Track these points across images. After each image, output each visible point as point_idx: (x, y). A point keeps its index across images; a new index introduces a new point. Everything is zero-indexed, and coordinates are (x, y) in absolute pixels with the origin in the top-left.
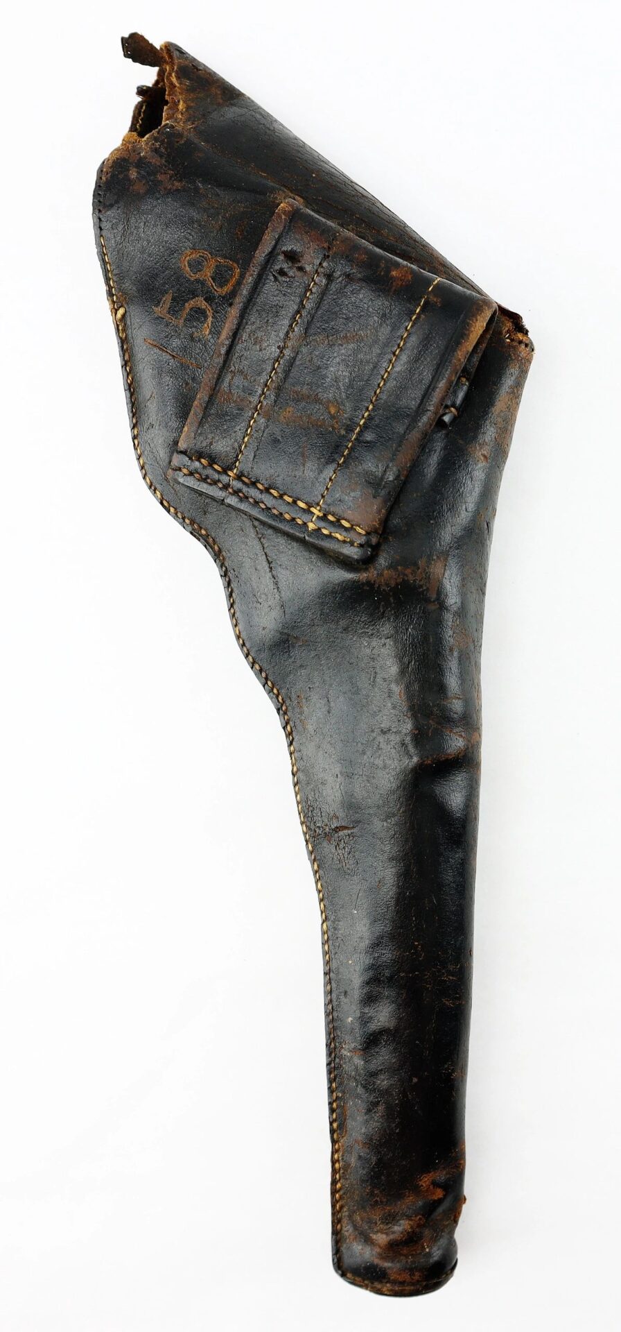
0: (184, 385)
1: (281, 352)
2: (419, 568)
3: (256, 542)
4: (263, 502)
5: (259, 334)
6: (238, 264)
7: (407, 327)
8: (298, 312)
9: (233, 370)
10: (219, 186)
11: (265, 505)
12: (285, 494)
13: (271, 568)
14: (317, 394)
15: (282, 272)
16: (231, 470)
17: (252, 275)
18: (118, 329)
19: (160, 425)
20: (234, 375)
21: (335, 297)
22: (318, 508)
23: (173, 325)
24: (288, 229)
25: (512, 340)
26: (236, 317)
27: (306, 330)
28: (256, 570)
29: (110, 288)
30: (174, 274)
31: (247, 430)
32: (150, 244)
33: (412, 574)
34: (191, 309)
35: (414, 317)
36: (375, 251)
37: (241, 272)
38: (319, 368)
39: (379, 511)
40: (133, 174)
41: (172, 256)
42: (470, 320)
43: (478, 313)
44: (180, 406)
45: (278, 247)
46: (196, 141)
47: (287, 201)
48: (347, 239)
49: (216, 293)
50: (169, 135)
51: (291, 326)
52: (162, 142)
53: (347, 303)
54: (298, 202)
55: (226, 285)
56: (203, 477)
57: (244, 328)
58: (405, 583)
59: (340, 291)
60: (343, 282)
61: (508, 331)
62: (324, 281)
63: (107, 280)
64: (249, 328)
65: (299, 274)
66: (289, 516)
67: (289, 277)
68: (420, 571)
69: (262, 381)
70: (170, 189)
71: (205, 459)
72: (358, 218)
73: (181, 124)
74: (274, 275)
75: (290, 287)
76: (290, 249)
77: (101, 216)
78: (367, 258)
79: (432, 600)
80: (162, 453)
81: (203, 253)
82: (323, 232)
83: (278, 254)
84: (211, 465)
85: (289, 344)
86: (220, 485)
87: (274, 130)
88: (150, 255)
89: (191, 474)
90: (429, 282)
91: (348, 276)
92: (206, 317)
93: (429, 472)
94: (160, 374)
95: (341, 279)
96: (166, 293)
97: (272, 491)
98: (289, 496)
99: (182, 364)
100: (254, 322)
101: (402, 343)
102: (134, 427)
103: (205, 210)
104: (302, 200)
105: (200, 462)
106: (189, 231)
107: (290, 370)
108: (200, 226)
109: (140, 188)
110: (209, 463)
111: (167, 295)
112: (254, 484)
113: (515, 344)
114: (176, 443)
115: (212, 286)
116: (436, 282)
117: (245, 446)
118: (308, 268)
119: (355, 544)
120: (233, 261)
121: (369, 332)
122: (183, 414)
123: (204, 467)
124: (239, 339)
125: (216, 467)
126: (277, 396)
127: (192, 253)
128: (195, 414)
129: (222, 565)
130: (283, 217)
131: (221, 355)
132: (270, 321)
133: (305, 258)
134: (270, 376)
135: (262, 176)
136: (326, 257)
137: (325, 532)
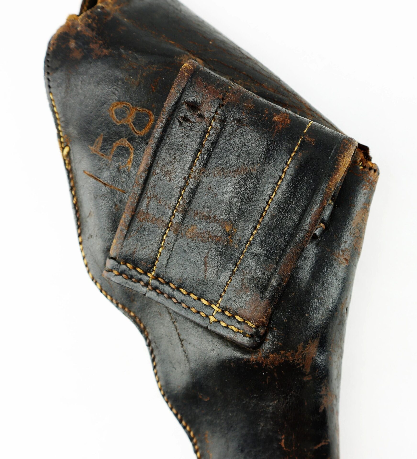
0: (114, 207)
1: (186, 182)
2: (297, 352)
3: (171, 324)
4: (175, 298)
5: (169, 168)
6: (153, 111)
7: (287, 162)
8: (199, 150)
9: (149, 196)
10: (137, 51)
11: (177, 300)
12: (192, 293)
13: (182, 345)
14: (215, 216)
15: (186, 119)
16: (150, 272)
17: (162, 121)
18: (65, 164)
19: (97, 236)
20: (150, 200)
21: (228, 138)
22: (218, 305)
23: (104, 160)
24: (190, 84)
25: (365, 167)
26: (150, 155)
27: (206, 164)
28: (172, 344)
29: (59, 131)
30: (105, 120)
31: (161, 243)
32: (86, 98)
33: (292, 356)
34: (118, 147)
35: (293, 154)
36: (260, 100)
37: (155, 118)
38: (216, 195)
39: (266, 310)
40: (72, 44)
41: (103, 107)
42: (339, 156)
43: (345, 151)
44: (111, 222)
45: (182, 99)
46: (120, 18)
47: (189, 61)
48: (238, 91)
49: (136, 135)
50: (99, 14)
51: (193, 161)
52: (94, 19)
53: (238, 143)
54: (198, 63)
55: (144, 128)
56: (129, 277)
57: (157, 163)
58: (286, 363)
59: (233, 133)
60: (235, 126)
61: (361, 161)
62: (219, 125)
63: (57, 125)
64: (161, 163)
65: (199, 120)
66: (195, 310)
67: (191, 123)
68: (298, 353)
69: (172, 205)
70: (100, 55)
71: (130, 264)
72: (245, 74)
73: (111, 6)
74: (179, 121)
75: (192, 130)
76: (191, 100)
77: (49, 77)
78: (254, 107)
79: (307, 374)
80: (100, 257)
81: (126, 104)
82: (218, 86)
83: (183, 104)
84: (134, 268)
85: (193, 176)
86: (142, 283)
87: (181, 11)
88: (86, 106)
89: (120, 274)
90: (304, 125)
91: (238, 121)
92: (129, 154)
93: (304, 275)
94: (95, 198)
95: (233, 123)
96: (99, 135)
97: (182, 290)
98: (194, 295)
99: (111, 190)
100: (164, 159)
101: (283, 175)
102: (79, 235)
103: (127, 71)
104: (201, 61)
105: (126, 266)
106: (115, 87)
107: (193, 196)
108: (123, 83)
109: (77, 55)
110: (133, 267)
111: (99, 137)
112: (168, 284)
113: (367, 170)
114: (108, 249)
115: (133, 129)
116: (310, 125)
117: (160, 255)
118: (206, 115)
119: (247, 335)
120: (149, 110)
121: (256, 166)
122: (114, 228)
123: (130, 270)
124: (153, 172)
125: (139, 270)
126: (184, 217)
127: (118, 104)
128: (122, 230)
129: (146, 338)
130: (186, 74)
131: (139, 184)
132: (177, 157)
133: (204, 107)
134: (178, 201)
135: (171, 44)
136: (220, 106)
137: (223, 324)
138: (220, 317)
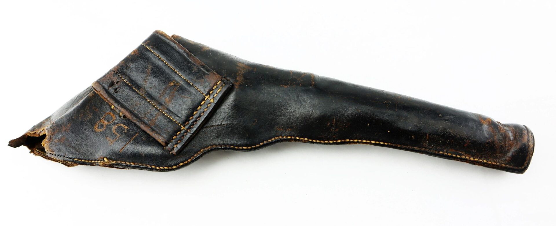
1: (144, 97)
5: (134, 103)
7: (153, 53)
8: (131, 88)
9: (143, 117)
15: (115, 90)
16: (181, 128)
22: (206, 96)
23: (118, 139)
27: (139, 87)
34: (116, 131)
35: (150, 49)
38: (155, 86)
39: (214, 74)
45: (106, 89)
49: (114, 121)
51: (136, 92)
55: (112, 117)
62: (125, 76)
65: (118, 84)
67: (118, 88)
69: (152, 107)
71: (173, 137)
74: (115, 93)
75: (122, 88)
76: (109, 85)
83: (109, 90)
84: (176, 135)
85: (142, 94)
86: (185, 134)
89: (177, 144)
91: (127, 68)
92: (121, 126)
95: (127, 71)
97: (194, 113)
98: (198, 107)
100: (129, 104)
101: (157, 55)
107: (152, 96)
112: (189, 120)
115: (111, 122)
118: (118, 80)
120: (105, 113)
123: (176, 138)
125: (178, 133)
126: (160, 103)
132: (131, 98)
133: (114, 80)
134: (151, 104)
137: (216, 95)
138: (212, 97)
